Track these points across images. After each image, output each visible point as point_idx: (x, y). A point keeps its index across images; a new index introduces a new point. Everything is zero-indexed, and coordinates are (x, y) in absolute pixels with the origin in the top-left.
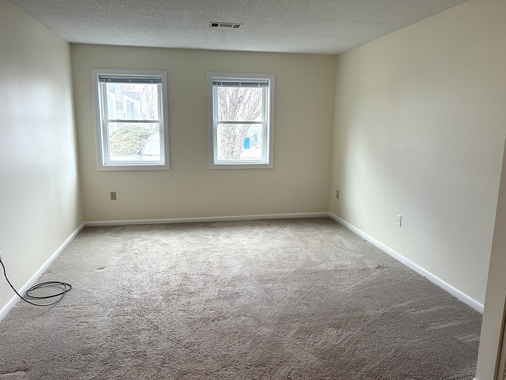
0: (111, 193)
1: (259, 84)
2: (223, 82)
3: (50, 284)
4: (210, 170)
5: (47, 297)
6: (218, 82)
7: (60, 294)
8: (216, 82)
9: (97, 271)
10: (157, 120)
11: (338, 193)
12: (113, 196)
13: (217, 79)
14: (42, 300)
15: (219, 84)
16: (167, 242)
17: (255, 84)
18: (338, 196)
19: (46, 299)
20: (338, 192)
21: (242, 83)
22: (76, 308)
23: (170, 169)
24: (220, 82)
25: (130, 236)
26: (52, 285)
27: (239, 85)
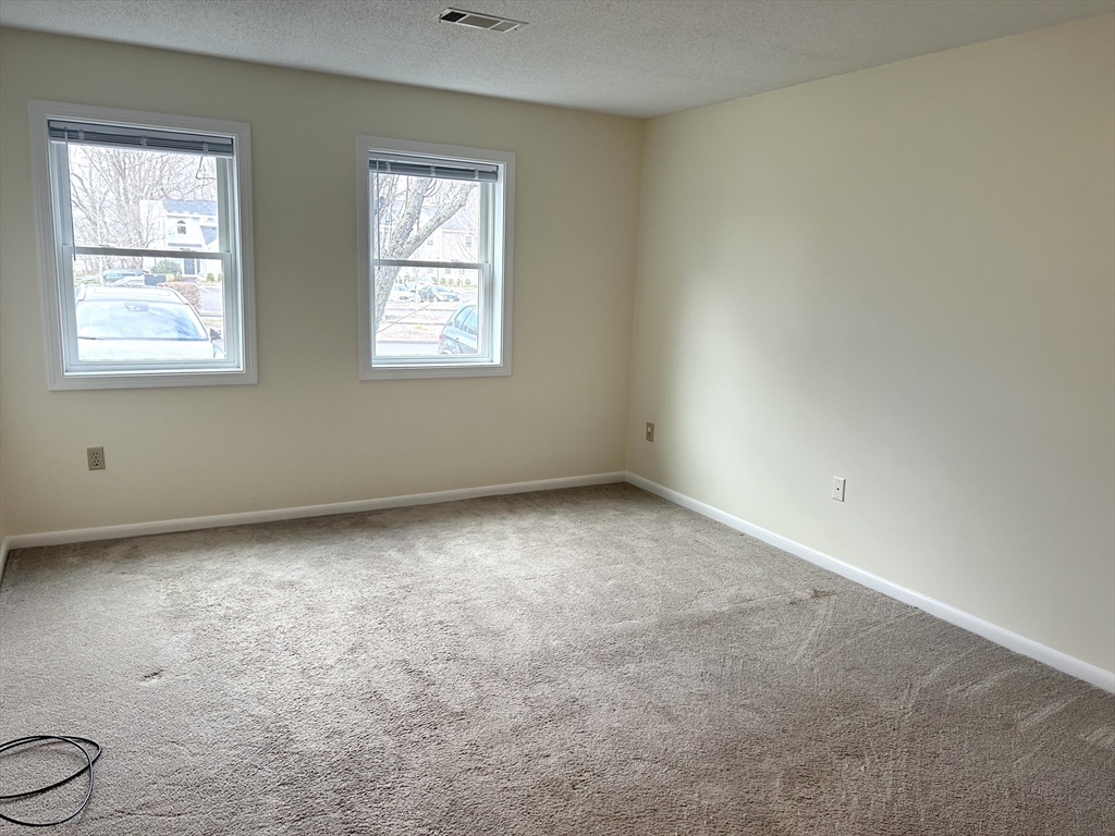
0: (89, 450)
1: (477, 173)
2: (391, 163)
3: (21, 747)
4: (362, 381)
5: (43, 791)
6: (380, 162)
7: (78, 775)
8: (375, 162)
9: (141, 684)
10: (217, 251)
11: (652, 429)
12: (96, 459)
13: (378, 152)
14: (28, 802)
15: (382, 166)
16: (288, 578)
17: (466, 173)
18: (650, 436)
19: (40, 797)
20: (650, 425)
21: (437, 168)
22: (158, 810)
23: (259, 381)
24: (384, 163)
25: (170, 568)
26: (31, 749)
27: (429, 172)
